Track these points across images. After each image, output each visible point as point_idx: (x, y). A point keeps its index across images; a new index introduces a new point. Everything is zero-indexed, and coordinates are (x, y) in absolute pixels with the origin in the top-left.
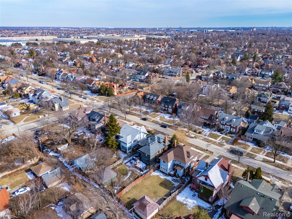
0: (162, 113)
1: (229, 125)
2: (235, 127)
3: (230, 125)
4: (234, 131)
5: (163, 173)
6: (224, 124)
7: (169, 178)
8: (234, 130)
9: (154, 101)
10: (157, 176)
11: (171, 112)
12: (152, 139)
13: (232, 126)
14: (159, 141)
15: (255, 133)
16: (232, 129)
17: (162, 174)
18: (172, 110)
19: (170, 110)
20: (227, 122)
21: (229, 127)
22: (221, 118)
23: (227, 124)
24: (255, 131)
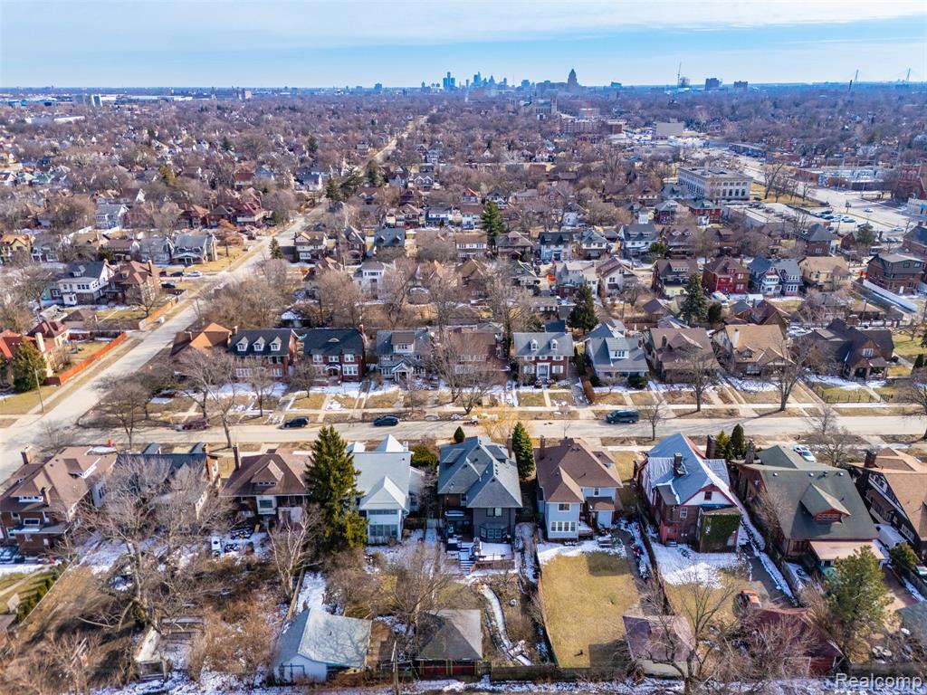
0: (327, 385)
1: (546, 358)
2: (562, 359)
3: (550, 359)
4: (562, 371)
5: (562, 541)
6: (533, 359)
7: (590, 546)
8: (562, 367)
9: (278, 353)
10: (559, 556)
11: (353, 374)
12: (476, 460)
13: (554, 359)
14: (501, 457)
15: (614, 361)
16: (554, 367)
17: (562, 547)
18: (358, 367)
19: (351, 369)
20: (541, 353)
21: (548, 364)
22: (522, 347)
23: (541, 358)
24: (612, 356)
